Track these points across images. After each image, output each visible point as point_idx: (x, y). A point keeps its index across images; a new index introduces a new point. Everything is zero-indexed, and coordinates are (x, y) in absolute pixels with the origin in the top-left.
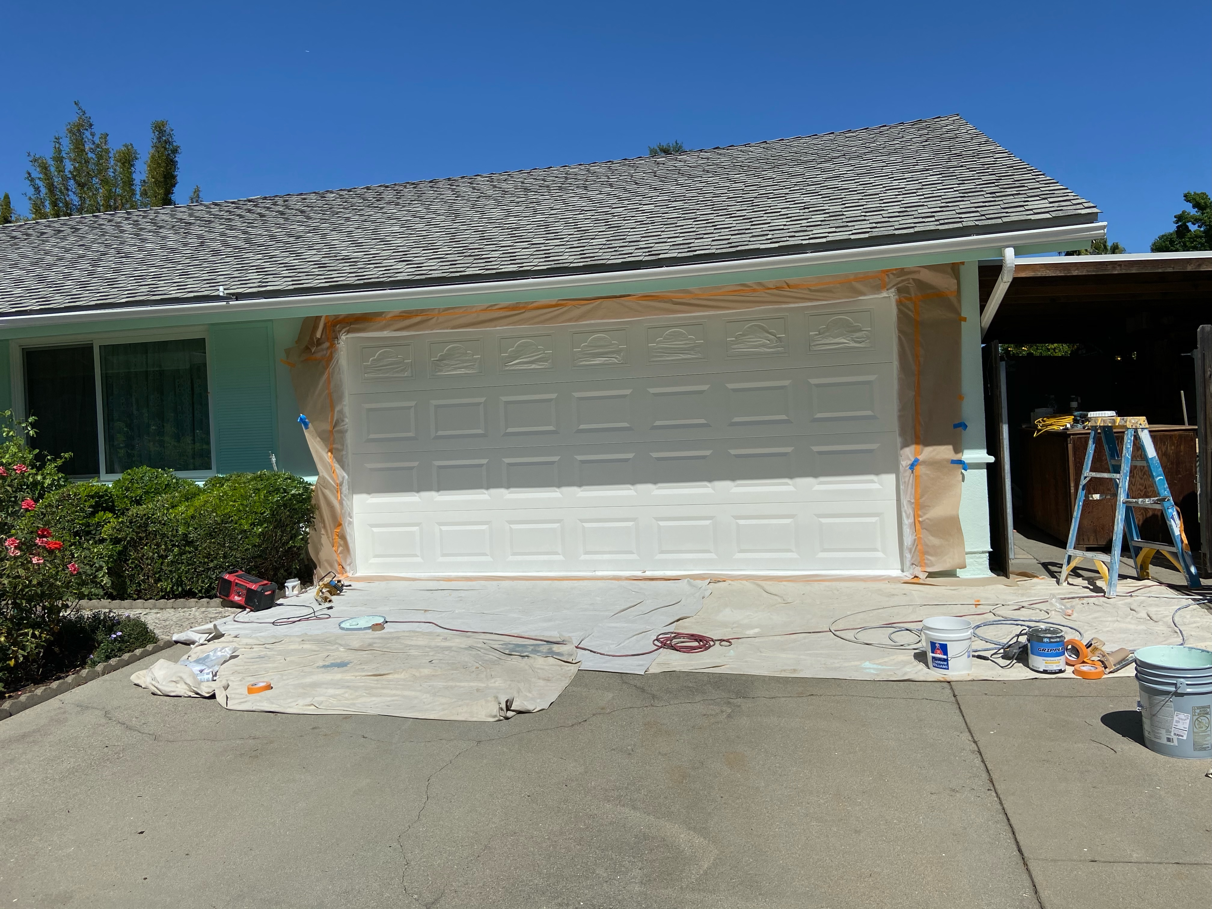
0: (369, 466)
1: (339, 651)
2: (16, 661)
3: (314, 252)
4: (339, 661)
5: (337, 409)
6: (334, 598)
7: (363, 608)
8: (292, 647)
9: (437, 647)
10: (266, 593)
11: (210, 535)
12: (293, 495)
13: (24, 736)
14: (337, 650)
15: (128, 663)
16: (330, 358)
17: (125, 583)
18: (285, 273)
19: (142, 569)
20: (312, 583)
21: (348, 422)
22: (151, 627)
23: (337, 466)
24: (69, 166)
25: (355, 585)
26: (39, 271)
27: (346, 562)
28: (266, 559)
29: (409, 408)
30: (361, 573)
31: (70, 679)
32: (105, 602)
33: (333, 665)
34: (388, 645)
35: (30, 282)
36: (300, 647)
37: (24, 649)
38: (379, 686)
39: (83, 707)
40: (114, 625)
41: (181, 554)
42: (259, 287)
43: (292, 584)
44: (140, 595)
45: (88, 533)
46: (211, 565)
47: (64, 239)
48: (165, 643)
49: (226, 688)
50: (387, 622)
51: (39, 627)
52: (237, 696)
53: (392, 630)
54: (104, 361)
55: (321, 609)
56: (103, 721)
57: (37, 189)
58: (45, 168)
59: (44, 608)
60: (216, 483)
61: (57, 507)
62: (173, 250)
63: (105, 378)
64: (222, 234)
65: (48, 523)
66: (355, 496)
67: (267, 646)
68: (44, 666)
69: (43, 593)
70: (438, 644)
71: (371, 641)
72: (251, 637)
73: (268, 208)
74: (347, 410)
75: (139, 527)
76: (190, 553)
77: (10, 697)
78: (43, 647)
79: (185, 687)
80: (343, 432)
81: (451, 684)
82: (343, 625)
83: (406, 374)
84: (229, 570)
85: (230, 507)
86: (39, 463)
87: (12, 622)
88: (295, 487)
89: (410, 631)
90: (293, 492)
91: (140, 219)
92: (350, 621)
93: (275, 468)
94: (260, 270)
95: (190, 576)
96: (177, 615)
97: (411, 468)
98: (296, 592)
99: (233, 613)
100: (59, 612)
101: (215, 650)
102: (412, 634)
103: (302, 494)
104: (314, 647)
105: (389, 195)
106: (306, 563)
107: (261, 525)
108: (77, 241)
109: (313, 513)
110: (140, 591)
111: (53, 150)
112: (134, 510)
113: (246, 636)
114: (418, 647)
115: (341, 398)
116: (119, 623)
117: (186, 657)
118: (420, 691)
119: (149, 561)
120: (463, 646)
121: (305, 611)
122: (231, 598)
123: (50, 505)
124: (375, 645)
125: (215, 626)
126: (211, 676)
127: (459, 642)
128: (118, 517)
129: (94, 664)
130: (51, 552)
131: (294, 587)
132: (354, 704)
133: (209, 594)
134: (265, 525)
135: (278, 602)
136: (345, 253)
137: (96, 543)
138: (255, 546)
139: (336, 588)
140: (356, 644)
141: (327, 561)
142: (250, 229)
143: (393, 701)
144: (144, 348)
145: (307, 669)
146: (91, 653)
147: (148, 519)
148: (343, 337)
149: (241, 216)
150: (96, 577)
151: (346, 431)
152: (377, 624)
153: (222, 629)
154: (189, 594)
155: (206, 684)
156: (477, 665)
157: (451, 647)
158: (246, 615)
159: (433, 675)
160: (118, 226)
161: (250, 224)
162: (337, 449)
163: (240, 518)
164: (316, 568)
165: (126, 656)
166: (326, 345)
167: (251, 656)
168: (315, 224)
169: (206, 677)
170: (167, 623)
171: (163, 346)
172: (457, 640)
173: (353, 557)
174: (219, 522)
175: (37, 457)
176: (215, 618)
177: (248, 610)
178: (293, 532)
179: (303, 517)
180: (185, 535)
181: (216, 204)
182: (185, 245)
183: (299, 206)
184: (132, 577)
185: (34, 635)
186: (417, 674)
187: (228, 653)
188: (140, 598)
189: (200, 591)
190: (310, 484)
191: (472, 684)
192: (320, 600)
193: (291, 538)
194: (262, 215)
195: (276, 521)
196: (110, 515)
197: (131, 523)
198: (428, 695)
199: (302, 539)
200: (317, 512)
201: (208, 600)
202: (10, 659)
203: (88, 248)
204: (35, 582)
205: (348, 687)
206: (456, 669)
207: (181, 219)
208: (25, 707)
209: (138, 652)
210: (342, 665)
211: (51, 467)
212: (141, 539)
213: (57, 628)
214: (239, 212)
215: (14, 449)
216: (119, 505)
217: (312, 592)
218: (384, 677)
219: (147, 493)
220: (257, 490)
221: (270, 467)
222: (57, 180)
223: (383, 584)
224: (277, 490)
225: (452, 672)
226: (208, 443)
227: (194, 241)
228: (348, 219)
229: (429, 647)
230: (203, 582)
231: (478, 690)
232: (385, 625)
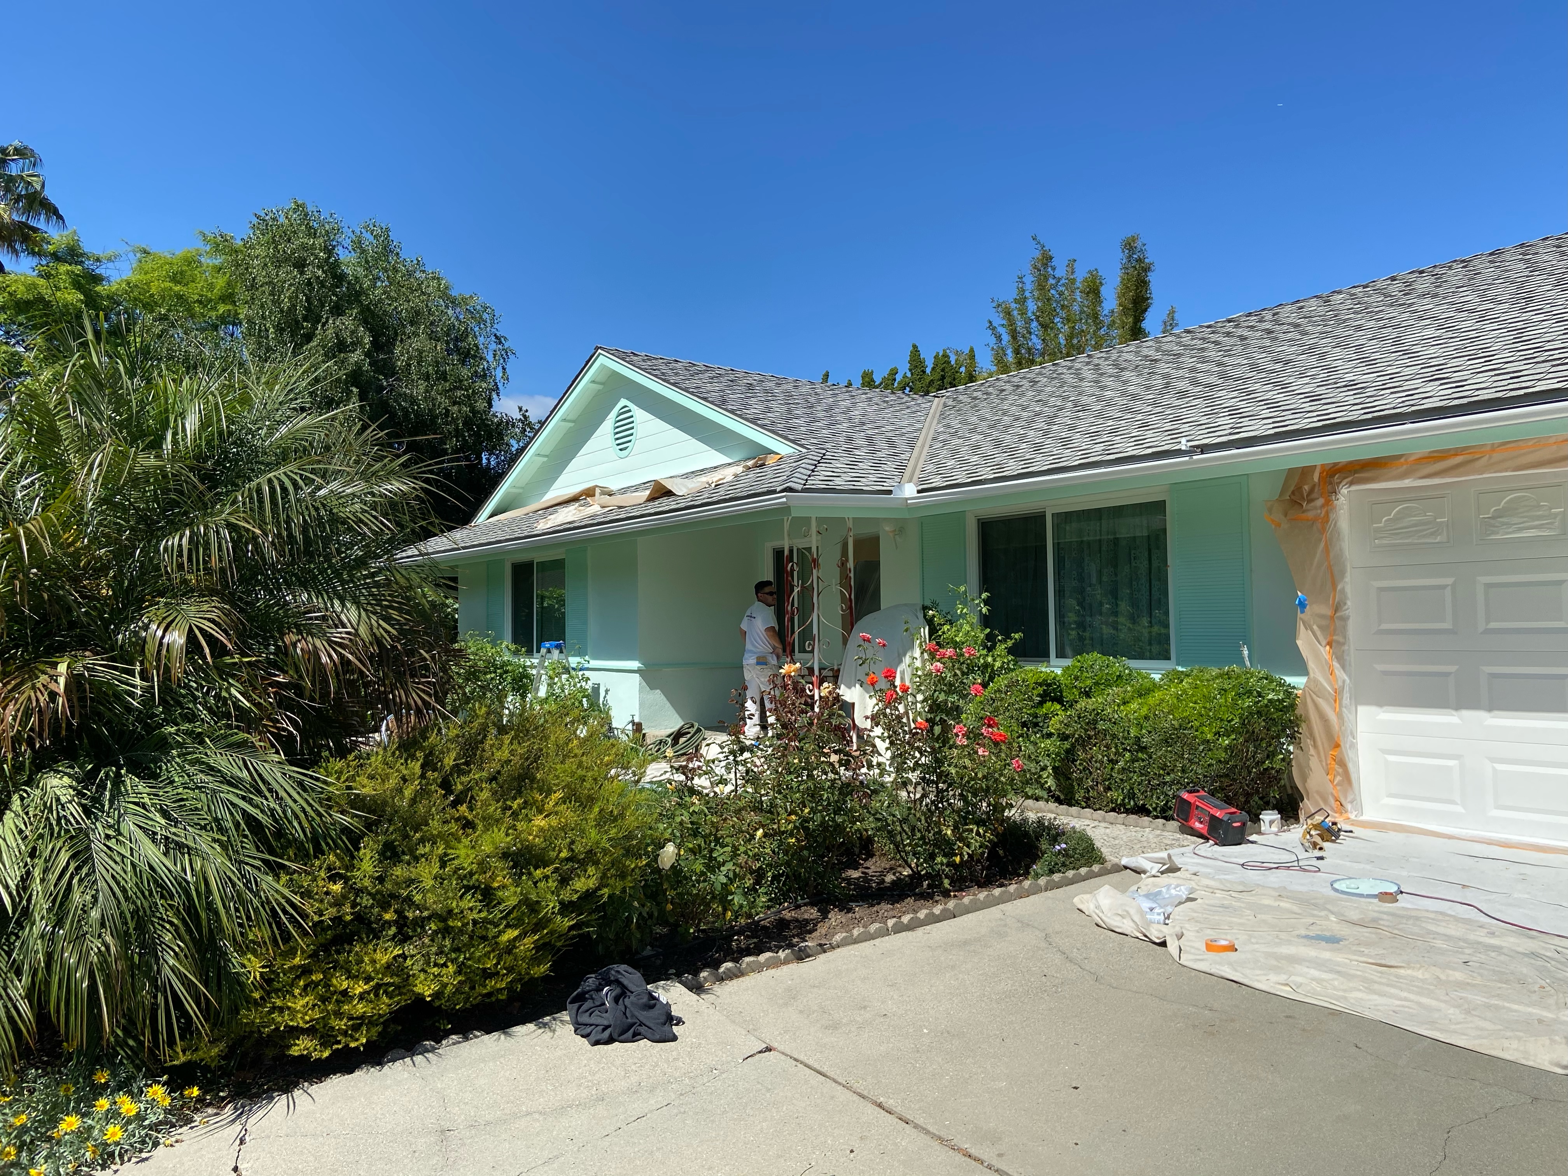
0: (1380, 667)
1: (1329, 920)
2: (962, 858)
3: (1306, 380)
4: (1328, 934)
5: (1339, 588)
6: (1326, 845)
7: (1368, 867)
8: (1266, 902)
9: (1479, 943)
10: (1235, 825)
11: (1166, 742)
12: (1270, 701)
13: (966, 943)
14: (1327, 918)
15: (1072, 882)
16: (1326, 519)
17: (1073, 787)
18: (1266, 413)
19: (1091, 773)
20: (1297, 820)
21: (1351, 608)
22: (1098, 844)
23: (1336, 664)
24: (1032, 306)
25: (1358, 831)
26: (996, 434)
27: (1346, 798)
28: (1234, 780)
29: (1444, 587)
30: (1368, 815)
31: (1012, 888)
32: (1052, 805)
33: (1319, 938)
34: (1401, 926)
35: (987, 448)
36: (1276, 904)
37: (968, 847)
38: (1384, 981)
39: (1024, 924)
40: (1058, 834)
41: (1133, 761)
42: (1230, 434)
43: (1270, 817)
44: (1088, 803)
45: (1036, 725)
46: (1168, 778)
47: (1023, 395)
48: (1113, 866)
49: (1180, 937)
50: (1402, 892)
51: (984, 825)
52: (1193, 951)
53: (1409, 906)
54: (1056, 527)
55: (1307, 857)
56: (1043, 945)
57: (999, 338)
58: (1008, 313)
59: (989, 805)
60: (1175, 677)
61: (1006, 694)
62: (1135, 397)
63: (1057, 547)
64: (1193, 370)
65: (996, 710)
66: (1361, 709)
67: (1234, 894)
68: (988, 868)
69: (988, 788)
70: (1481, 939)
71: (1376, 915)
72: (1213, 879)
73: (1252, 327)
74: (1348, 590)
75: (1088, 724)
76: (1143, 760)
77: (955, 896)
78: (987, 847)
79: (1132, 924)
80: (1345, 619)
81: (1494, 1001)
82: (1336, 885)
83: (1438, 539)
84: (1188, 788)
85: (1190, 709)
86: (990, 643)
87: (959, 816)
88: (1273, 690)
89: (1436, 912)
90: (1270, 697)
91: (1100, 362)
92: (1348, 882)
93: (1248, 663)
94: (1233, 412)
95: (1143, 789)
96: (1129, 834)
97: (1447, 674)
98: (1274, 828)
99: (1194, 843)
100: (1004, 811)
101: (1168, 886)
102: (1440, 917)
103: (1283, 701)
104: (1295, 908)
105: (1424, 284)
106: (1290, 792)
107: (1228, 736)
108: (1034, 396)
109: (1298, 726)
110: (1088, 799)
111: (1016, 291)
112: (1082, 703)
113: (1207, 876)
114: (1448, 938)
115: (1343, 573)
116: (1064, 833)
117: (1135, 888)
118: (1445, 1002)
119: (1098, 765)
120: (1520, 949)
121: (1285, 857)
122: (1191, 823)
123: (999, 691)
124: (1382, 922)
125: (1169, 856)
126: (1162, 918)
127: (1511, 941)
128: (1066, 710)
129: (1037, 876)
130: (996, 744)
131: (1271, 822)
132: (1345, 998)
133: (1164, 814)
134: (1233, 737)
135: (1251, 838)
136: (1349, 377)
137: (1043, 736)
138: (1220, 761)
139: (1330, 833)
140: (1354, 916)
141: (1318, 792)
142: (1226, 359)
143: (1403, 1006)
144: (1097, 514)
145: (1283, 936)
146: (1034, 863)
147: (1097, 715)
148: (1344, 491)
149: (1216, 343)
150: (1040, 777)
151: (1348, 618)
152: (1386, 893)
153: (1178, 861)
154: (1141, 811)
155: (1155, 926)
156: (1543, 983)
157: (1501, 948)
158: (1209, 848)
159: (1468, 984)
160: (1078, 374)
161: (1228, 353)
162: (1338, 642)
163: (1202, 725)
164: (1302, 800)
165: (1070, 873)
166: (1320, 502)
167: (1212, 902)
168: (1312, 341)
169: (1156, 918)
170: (1117, 842)
171: (1118, 512)
172: (1512, 940)
173: (1357, 792)
174: (1177, 726)
175: (989, 637)
176: (1172, 846)
177: (1211, 842)
178: (1271, 749)
179: (1284, 730)
180: (1138, 739)
181: (1188, 332)
182: (1148, 388)
183: (1294, 318)
184: (1080, 781)
185: (978, 834)
186: (1443, 977)
187: (1184, 893)
188: (1088, 806)
189: (1155, 809)
190: (1294, 688)
191: (1530, 1010)
192: (1307, 844)
193: (1268, 757)
194: (1243, 338)
195: (1247, 732)
196: (1058, 707)
197: (1079, 718)
198: (1457, 1011)
199: (1283, 760)
200: (1303, 725)
201: (1163, 821)
202: (956, 855)
203: (1045, 403)
204: (980, 775)
205: (1338, 972)
206: (1506, 982)
207: (1146, 356)
208: (967, 911)
209: (1083, 871)
210: (1333, 940)
211: (1001, 648)
212: (1090, 737)
213: (1001, 829)
214: (1214, 337)
215: (967, 627)
216: (1068, 696)
217: (1296, 833)
218: (1392, 970)
219: (1097, 684)
220: (1223, 691)
221: (1241, 661)
222: (1020, 324)
223: (1400, 837)
224: (1249, 693)
225: (1500, 985)
226: (1167, 626)
227: (1158, 382)
228: (1359, 328)
229: (1465, 941)
230: (1158, 798)
231: (1540, 1021)
232: (1399, 897)
